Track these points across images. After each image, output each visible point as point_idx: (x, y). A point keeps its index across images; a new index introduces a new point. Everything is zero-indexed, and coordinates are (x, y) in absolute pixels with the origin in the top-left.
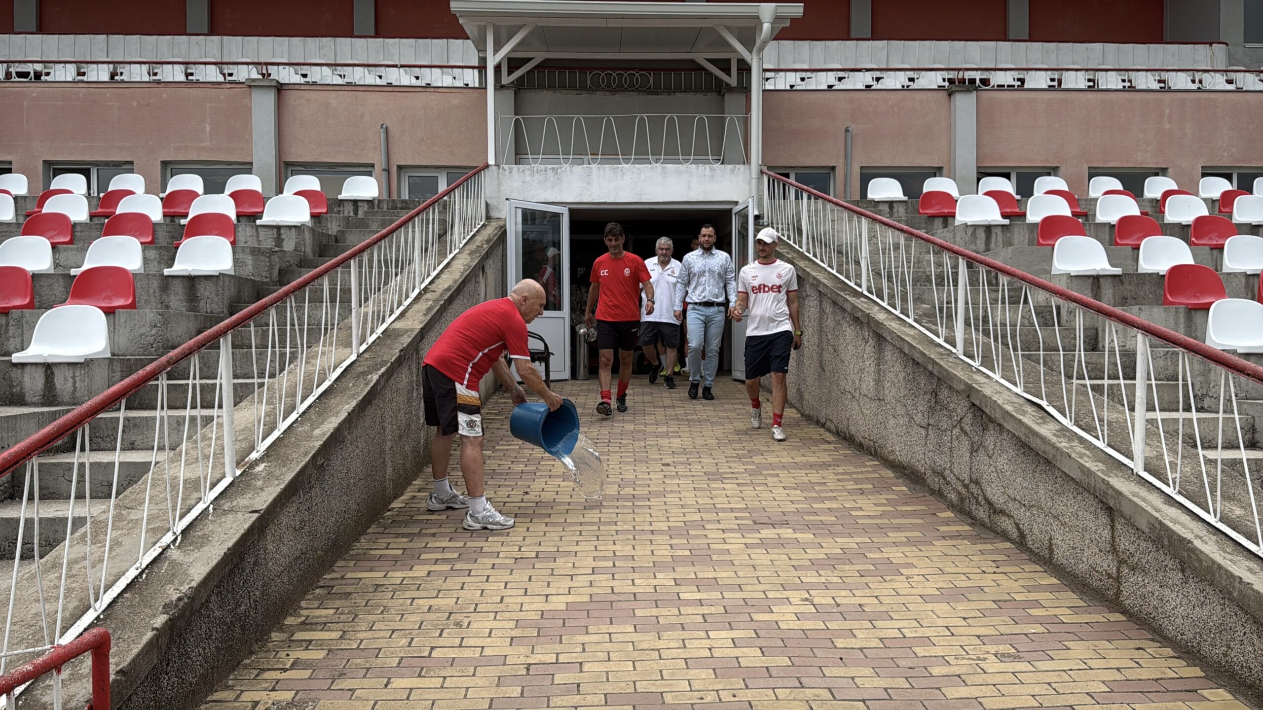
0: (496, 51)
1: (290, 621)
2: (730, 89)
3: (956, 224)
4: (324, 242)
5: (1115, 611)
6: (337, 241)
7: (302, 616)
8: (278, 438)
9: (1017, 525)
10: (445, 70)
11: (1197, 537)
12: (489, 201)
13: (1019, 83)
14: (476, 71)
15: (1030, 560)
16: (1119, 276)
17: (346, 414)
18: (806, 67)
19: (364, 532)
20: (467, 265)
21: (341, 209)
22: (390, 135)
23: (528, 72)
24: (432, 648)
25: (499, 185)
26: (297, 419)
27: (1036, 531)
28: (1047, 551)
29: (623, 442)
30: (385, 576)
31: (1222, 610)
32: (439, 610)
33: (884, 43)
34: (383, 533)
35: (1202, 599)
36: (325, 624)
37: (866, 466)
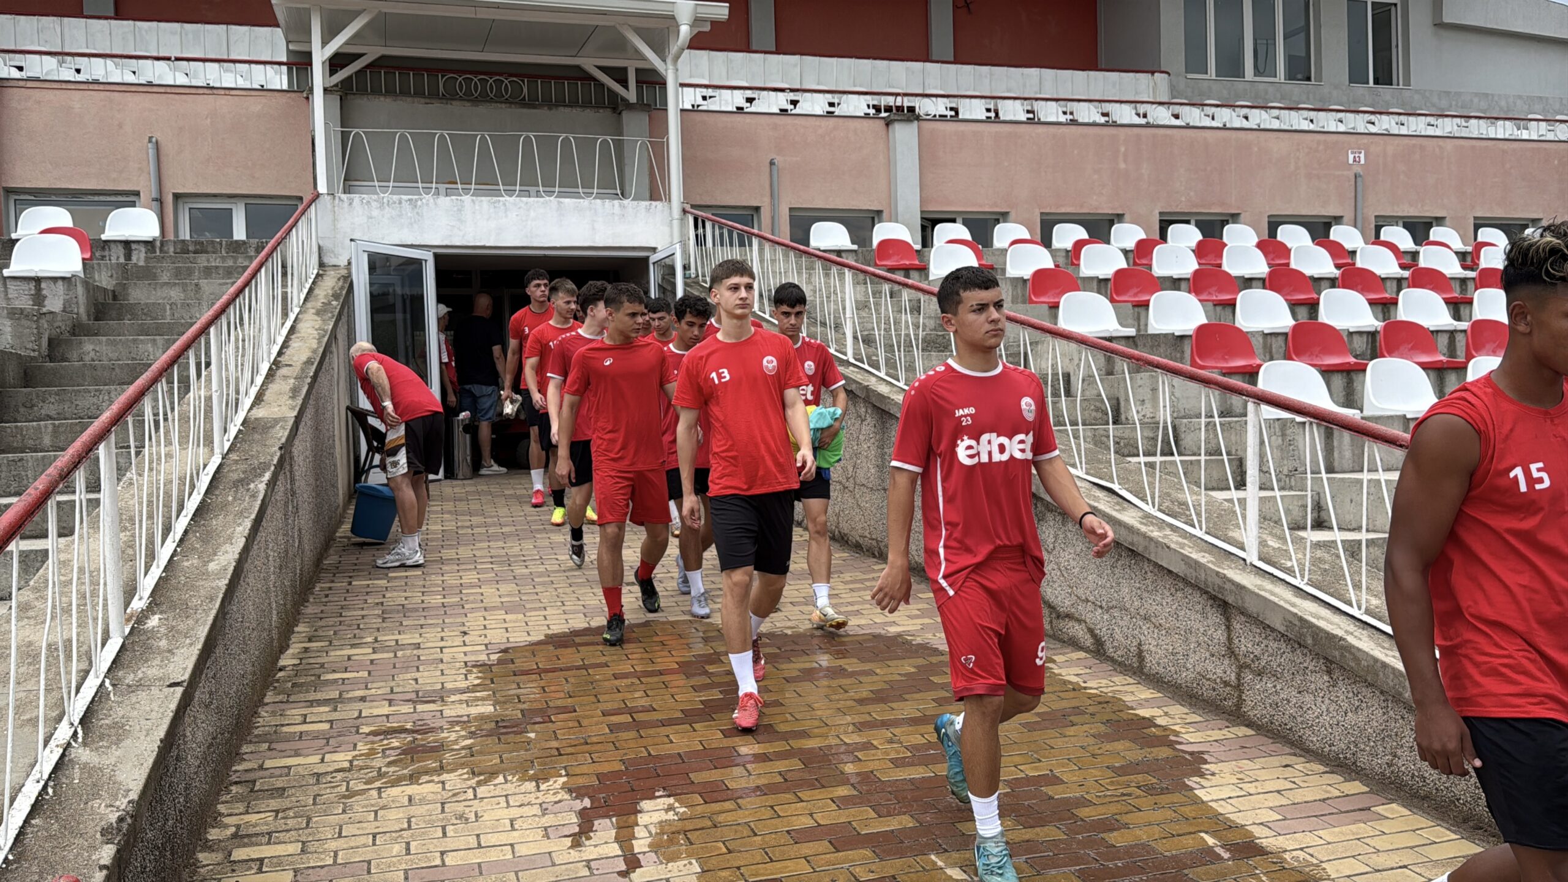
0: (325, 43)
1: (214, 834)
2: (629, 106)
3: (931, 278)
4: (101, 299)
5: (1238, 725)
6: (115, 298)
7: (226, 826)
8: (160, 578)
9: (1091, 631)
10: (225, 65)
11: (1346, 632)
12: (321, 243)
13: (953, 113)
14: (284, 68)
15: (1115, 670)
16: (1133, 337)
17: (244, 540)
18: (706, 82)
19: (260, 703)
20: (319, 329)
21: (106, 253)
22: (163, 152)
23: (357, 73)
24: (442, 853)
25: (335, 220)
26: (175, 550)
27: (1118, 635)
28: (1134, 659)
29: (561, 557)
30: (322, 760)
31: (1384, 714)
32: (423, 801)
33: (795, 59)
34: (288, 701)
35: (1357, 704)
36: (270, 834)
37: (874, 571)
